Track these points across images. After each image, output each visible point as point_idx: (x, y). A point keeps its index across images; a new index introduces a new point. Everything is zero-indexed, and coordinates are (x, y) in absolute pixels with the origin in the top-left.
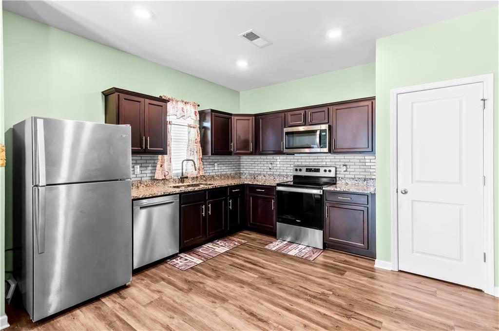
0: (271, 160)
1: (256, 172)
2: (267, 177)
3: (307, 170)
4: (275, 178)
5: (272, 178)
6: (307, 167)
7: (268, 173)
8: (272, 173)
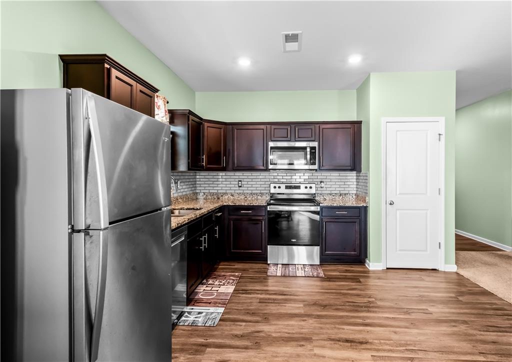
0: (240, 177)
1: (219, 191)
2: (236, 197)
3: (287, 187)
4: (246, 197)
5: (242, 197)
6: (286, 185)
7: (236, 191)
8: (242, 192)
